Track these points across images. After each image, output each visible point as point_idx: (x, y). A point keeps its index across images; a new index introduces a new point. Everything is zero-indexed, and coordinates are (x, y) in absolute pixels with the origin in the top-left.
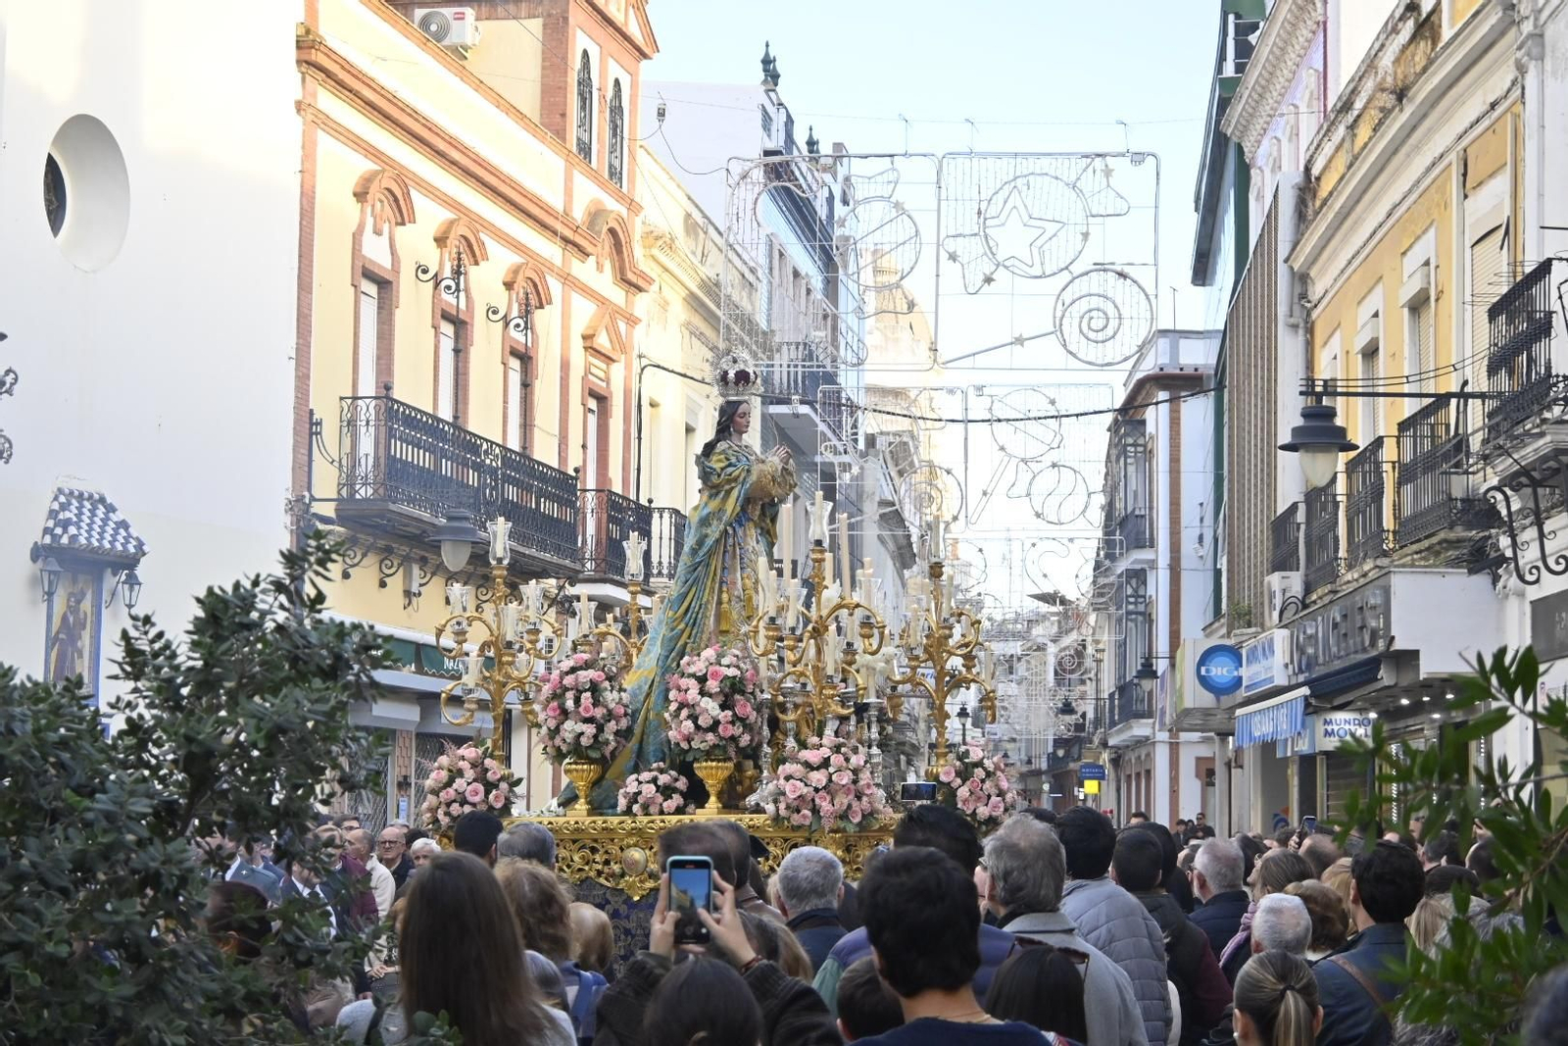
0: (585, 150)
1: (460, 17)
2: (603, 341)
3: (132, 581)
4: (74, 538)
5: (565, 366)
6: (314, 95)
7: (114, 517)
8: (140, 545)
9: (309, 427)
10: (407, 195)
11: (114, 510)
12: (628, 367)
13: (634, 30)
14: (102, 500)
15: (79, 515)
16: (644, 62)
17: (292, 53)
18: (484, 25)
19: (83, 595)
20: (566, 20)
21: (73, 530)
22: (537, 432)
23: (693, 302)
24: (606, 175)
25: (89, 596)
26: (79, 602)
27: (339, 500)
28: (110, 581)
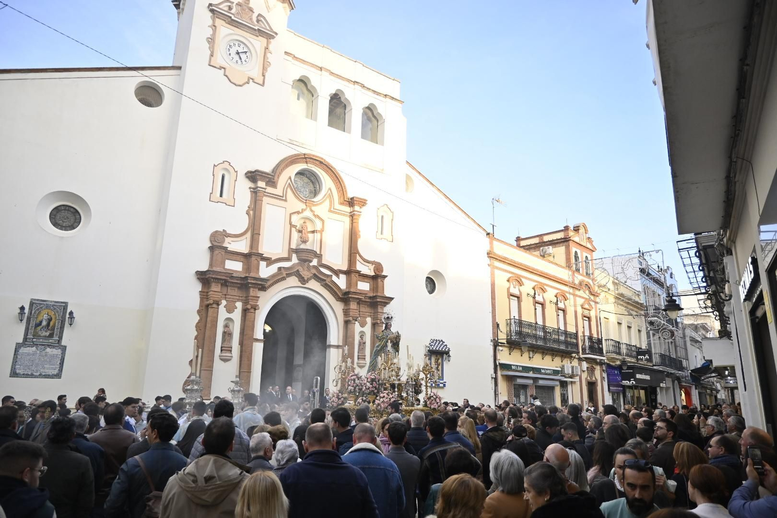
0: (578, 270)
1: (549, 248)
2: (586, 306)
3: (449, 356)
4: (433, 348)
5: (576, 312)
6: (493, 263)
7: (444, 344)
8: (449, 349)
9: (496, 326)
10: (521, 280)
11: (444, 342)
12: (596, 311)
13: (589, 246)
14: (442, 341)
15: (435, 344)
16: (594, 252)
17: (487, 256)
18: (554, 249)
19: (439, 359)
20: (569, 246)
21: (432, 347)
22: (568, 325)
23: (616, 298)
24: (585, 274)
25: (440, 359)
26: (438, 360)
27: (507, 339)
28: (445, 356)
